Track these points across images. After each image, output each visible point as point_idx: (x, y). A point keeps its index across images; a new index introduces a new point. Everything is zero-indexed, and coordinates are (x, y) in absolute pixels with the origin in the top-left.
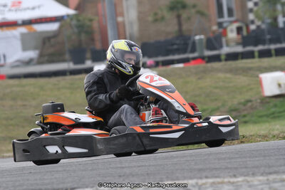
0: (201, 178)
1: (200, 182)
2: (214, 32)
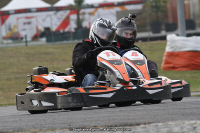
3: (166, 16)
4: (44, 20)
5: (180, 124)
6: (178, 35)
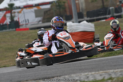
0: (115, 69)
1: (115, 71)
2: (118, 5)
3: (66, 11)
5: (79, 76)
6: (73, 22)
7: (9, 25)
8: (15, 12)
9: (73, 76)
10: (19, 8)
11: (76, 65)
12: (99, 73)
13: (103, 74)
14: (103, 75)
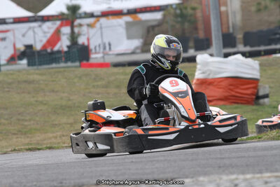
3: (196, 29)
4: (24, 36)
5: (215, 181)
6: (211, 55)
7: (66, 52)
8: (80, 25)
9: (203, 181)
10: (92, 15)
11: (210, 155)
12: (262, 177)
13: (272, 179)
14: (271, 182)
